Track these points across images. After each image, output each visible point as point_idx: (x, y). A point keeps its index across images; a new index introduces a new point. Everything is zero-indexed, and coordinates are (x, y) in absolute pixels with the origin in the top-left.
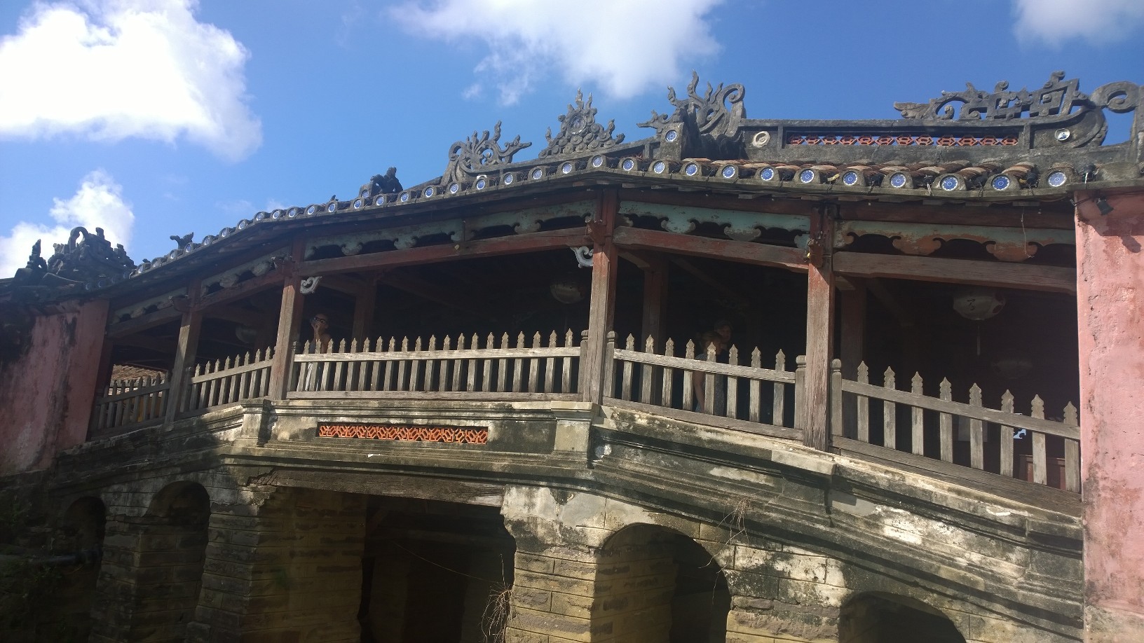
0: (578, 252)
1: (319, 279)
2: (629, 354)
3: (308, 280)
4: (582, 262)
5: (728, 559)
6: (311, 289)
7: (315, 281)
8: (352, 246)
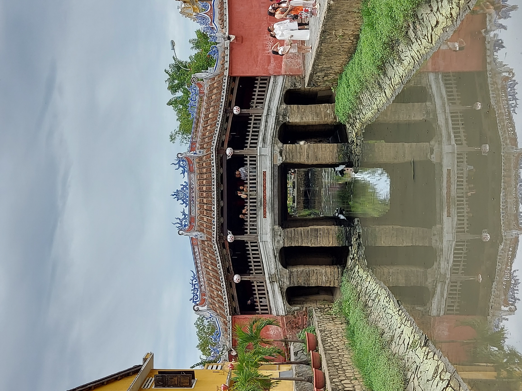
0: (228, 158)
1: (229, 230)
2: (248, 145)
3: (229, 233)
4: (230, 157)
5: (282, 122)
6: (231, 232)
7: (229, 231)
8: (222, 220)
